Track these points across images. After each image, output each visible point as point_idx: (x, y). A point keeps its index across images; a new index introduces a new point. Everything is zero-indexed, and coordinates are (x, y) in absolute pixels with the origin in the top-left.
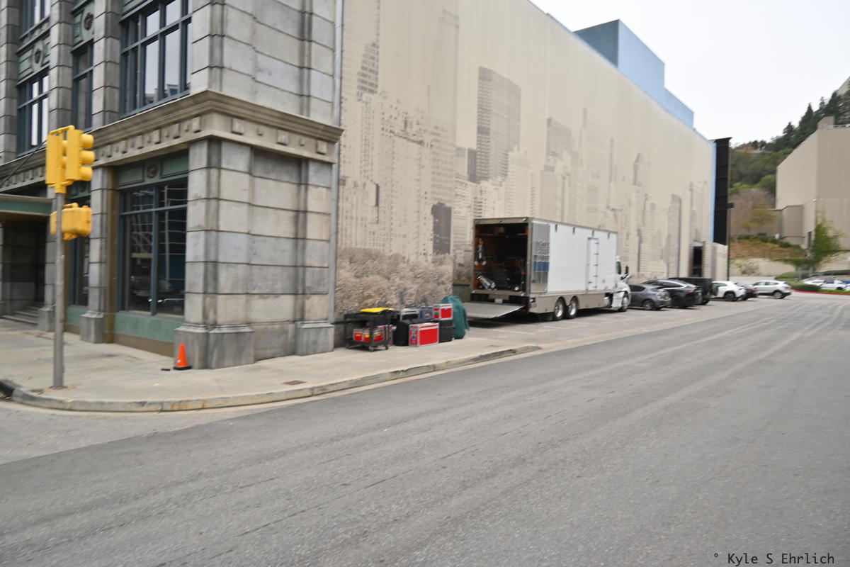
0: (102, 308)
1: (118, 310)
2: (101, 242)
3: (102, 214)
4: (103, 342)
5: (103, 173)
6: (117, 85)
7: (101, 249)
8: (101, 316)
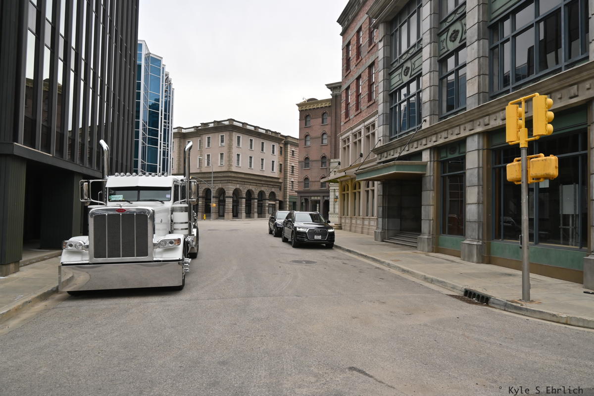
0: (481, 237)
1: (493, 240)
2: (479, 189)
3: (479, 168)
4: (482, 263)
5: (479, 138)
6: (487, 72)
7: (478, 194)
8: (481, 244)
